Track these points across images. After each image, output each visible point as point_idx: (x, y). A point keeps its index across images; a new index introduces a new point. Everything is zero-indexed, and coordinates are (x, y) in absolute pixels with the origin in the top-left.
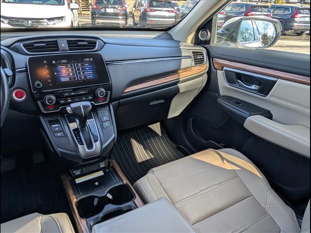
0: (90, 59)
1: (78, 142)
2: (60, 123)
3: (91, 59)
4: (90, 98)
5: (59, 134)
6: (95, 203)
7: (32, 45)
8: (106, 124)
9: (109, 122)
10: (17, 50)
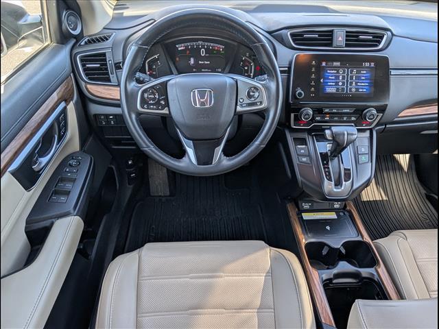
0: (370, 65)
1: (326, 175)
2: (306, 144)
3: (373, 64)
4: (353, 119)
5: (304, 159)
6: (324, 252)
7: (301, 34)
8: (364, 159)
9: (367, 156)
10: (282, 41)
